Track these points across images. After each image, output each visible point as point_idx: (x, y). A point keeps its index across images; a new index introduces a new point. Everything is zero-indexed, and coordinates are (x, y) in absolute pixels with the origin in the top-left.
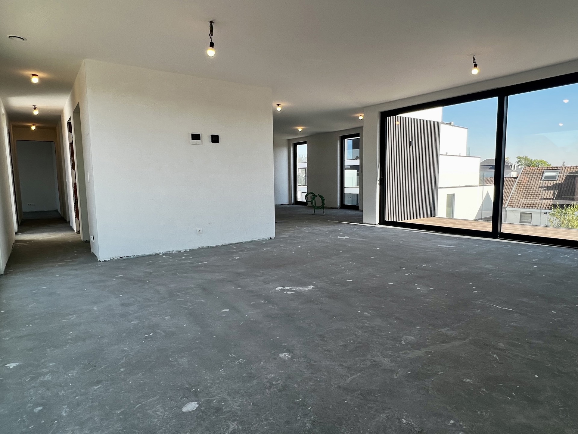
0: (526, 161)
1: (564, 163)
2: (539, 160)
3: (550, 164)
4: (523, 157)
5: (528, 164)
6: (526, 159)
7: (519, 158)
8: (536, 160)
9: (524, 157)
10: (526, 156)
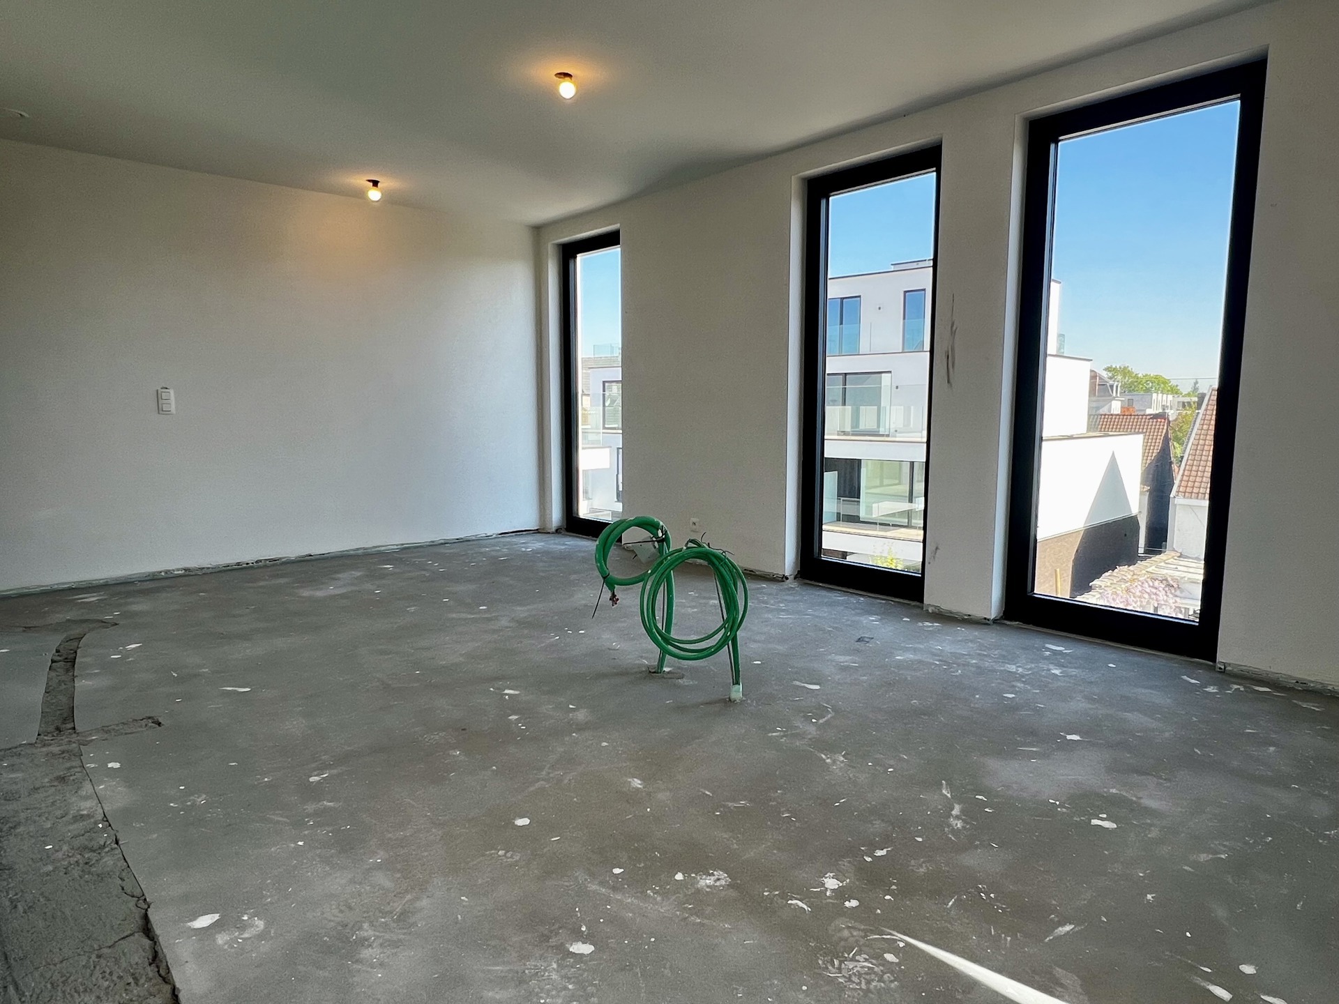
0: (1125, 378)
1: (1196, 383)
2: (1152, 375)
3: (1177, 386)
4: (1118, 367)
5: (1129, 384)
6: (1125, 372)
7: (1110, 371)
8: (1146, 375)
9: (1120, 368)
10: (1126, 366)
